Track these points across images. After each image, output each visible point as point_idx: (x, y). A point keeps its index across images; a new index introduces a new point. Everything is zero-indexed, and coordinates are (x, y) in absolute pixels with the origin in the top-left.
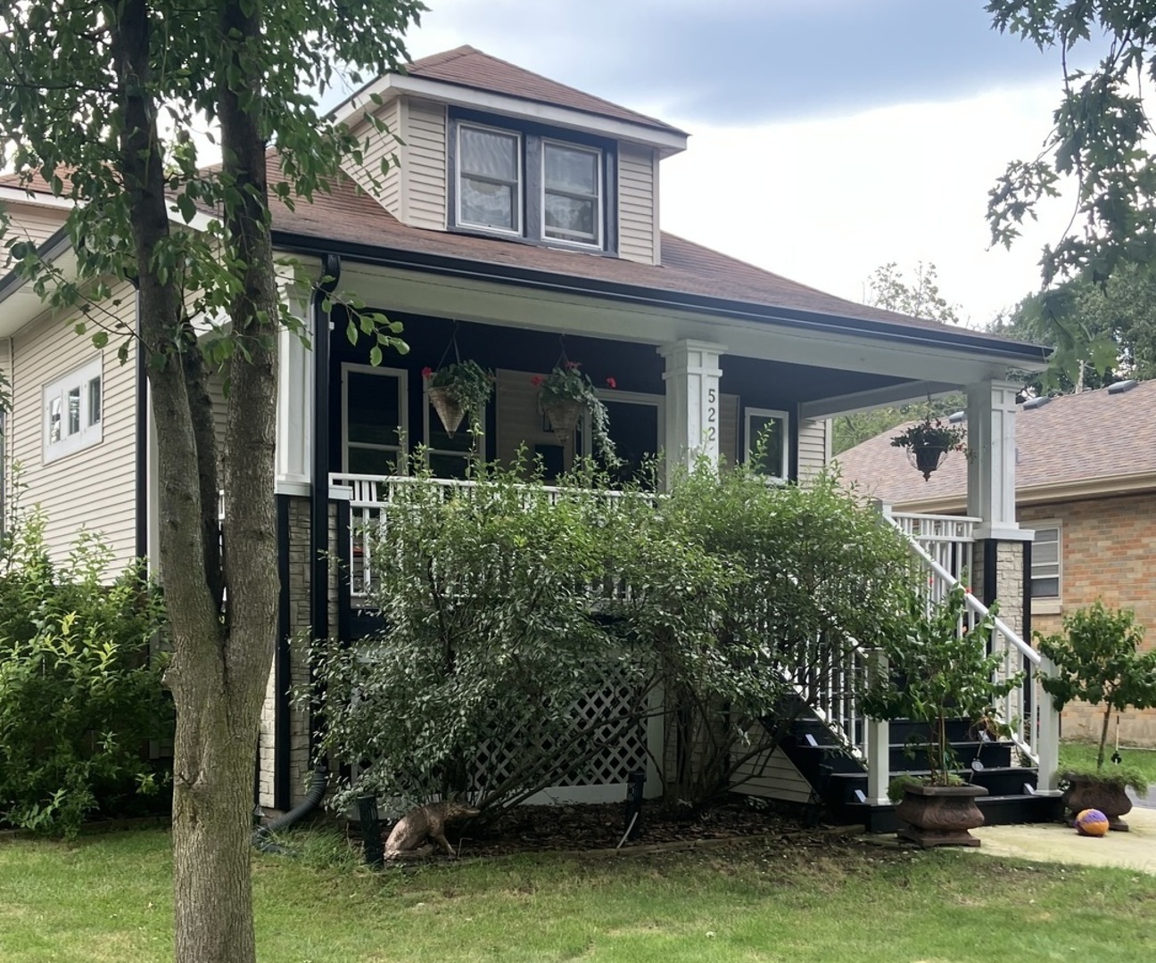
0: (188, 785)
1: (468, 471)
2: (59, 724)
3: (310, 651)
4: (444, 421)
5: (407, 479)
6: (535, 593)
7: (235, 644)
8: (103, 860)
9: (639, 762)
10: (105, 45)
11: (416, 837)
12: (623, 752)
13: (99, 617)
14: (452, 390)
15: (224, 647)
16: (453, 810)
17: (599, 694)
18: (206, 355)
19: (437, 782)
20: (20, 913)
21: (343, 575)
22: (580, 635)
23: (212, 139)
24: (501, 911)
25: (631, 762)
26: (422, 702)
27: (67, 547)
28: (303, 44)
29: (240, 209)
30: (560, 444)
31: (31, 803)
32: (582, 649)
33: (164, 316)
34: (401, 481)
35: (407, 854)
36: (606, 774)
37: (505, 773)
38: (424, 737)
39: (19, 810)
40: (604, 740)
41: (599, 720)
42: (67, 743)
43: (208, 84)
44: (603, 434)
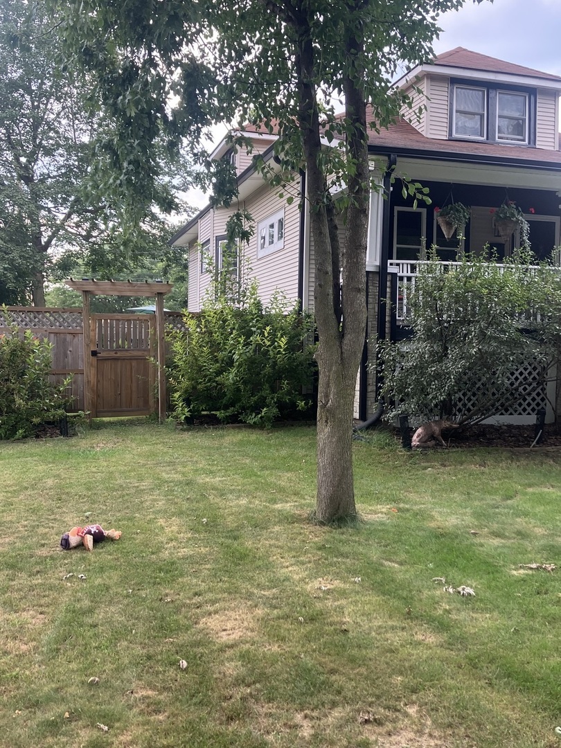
0: (324, 406)
1: (457, 257)
2: (264, 376)
3: (377, 345)
4: (445, 233)
5: (426, 262)
6: (491, 318)
7: (346, 341)
8: (283, 439)
9: (542, 404)
10: (292, 62)
11: (427, 436)
12: (534, 399)
13: (282, 328)
14: (449, 218)
15: (341, 342)
16: (446, 424)
17: (521, 369)
18: (337, 205)
19: (436, 411)
20: (247, 461)
21: (393, 309)
22: (514, 339)
23: (341, 103)
24: (470, 475)
25: (538, 404)
26: (432, 371)
27: (269, 297)
28: (383, 53)
29: (354, 135)
30: (504, 243)
31: (252, 411)
32: (515, 346)
33: (318, 188)
34: (422, 263)
35: (423, 444)
36: (524, 410)
37: (471, 408)
38: (432, 389)
39: (246, 415)
40: (523, 393)
41: (521, 382)
42: (267, 385)
43: (339, 76)
44: (526, 238)
